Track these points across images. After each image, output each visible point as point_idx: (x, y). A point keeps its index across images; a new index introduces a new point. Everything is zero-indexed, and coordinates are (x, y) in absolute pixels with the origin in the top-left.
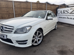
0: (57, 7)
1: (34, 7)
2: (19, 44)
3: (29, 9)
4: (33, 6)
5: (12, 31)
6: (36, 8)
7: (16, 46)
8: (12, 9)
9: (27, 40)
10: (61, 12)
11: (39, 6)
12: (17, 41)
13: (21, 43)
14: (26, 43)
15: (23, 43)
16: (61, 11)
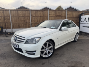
0: (80, 13)
1: (52, 15)
2: (28, 54)
3: (46, 18)
4: (50, 14)
5: (23, 41)
6: (54, 15)
7: (25, 55)
8: (28, 18)
9: (35, 51)
10: (86, 20)
11: (57, 13)
12: (26, 51)
13: (30, 53)
14: (34, 54)
15: (31, 53)
16: (85, 18)
